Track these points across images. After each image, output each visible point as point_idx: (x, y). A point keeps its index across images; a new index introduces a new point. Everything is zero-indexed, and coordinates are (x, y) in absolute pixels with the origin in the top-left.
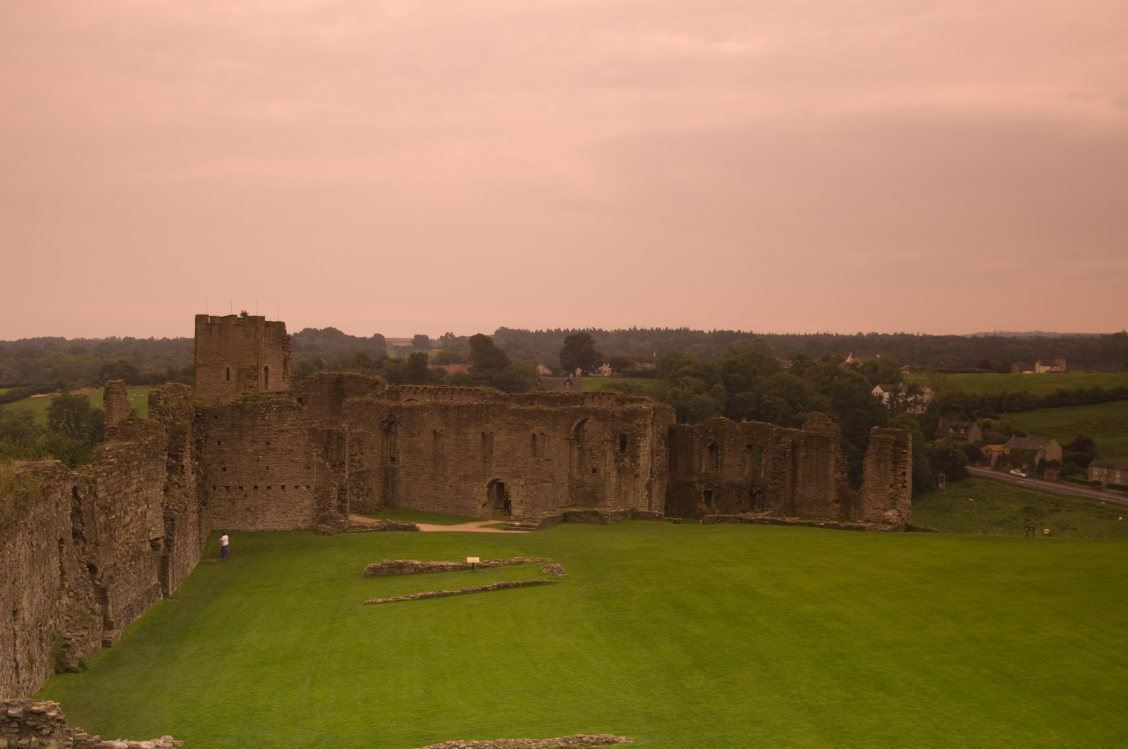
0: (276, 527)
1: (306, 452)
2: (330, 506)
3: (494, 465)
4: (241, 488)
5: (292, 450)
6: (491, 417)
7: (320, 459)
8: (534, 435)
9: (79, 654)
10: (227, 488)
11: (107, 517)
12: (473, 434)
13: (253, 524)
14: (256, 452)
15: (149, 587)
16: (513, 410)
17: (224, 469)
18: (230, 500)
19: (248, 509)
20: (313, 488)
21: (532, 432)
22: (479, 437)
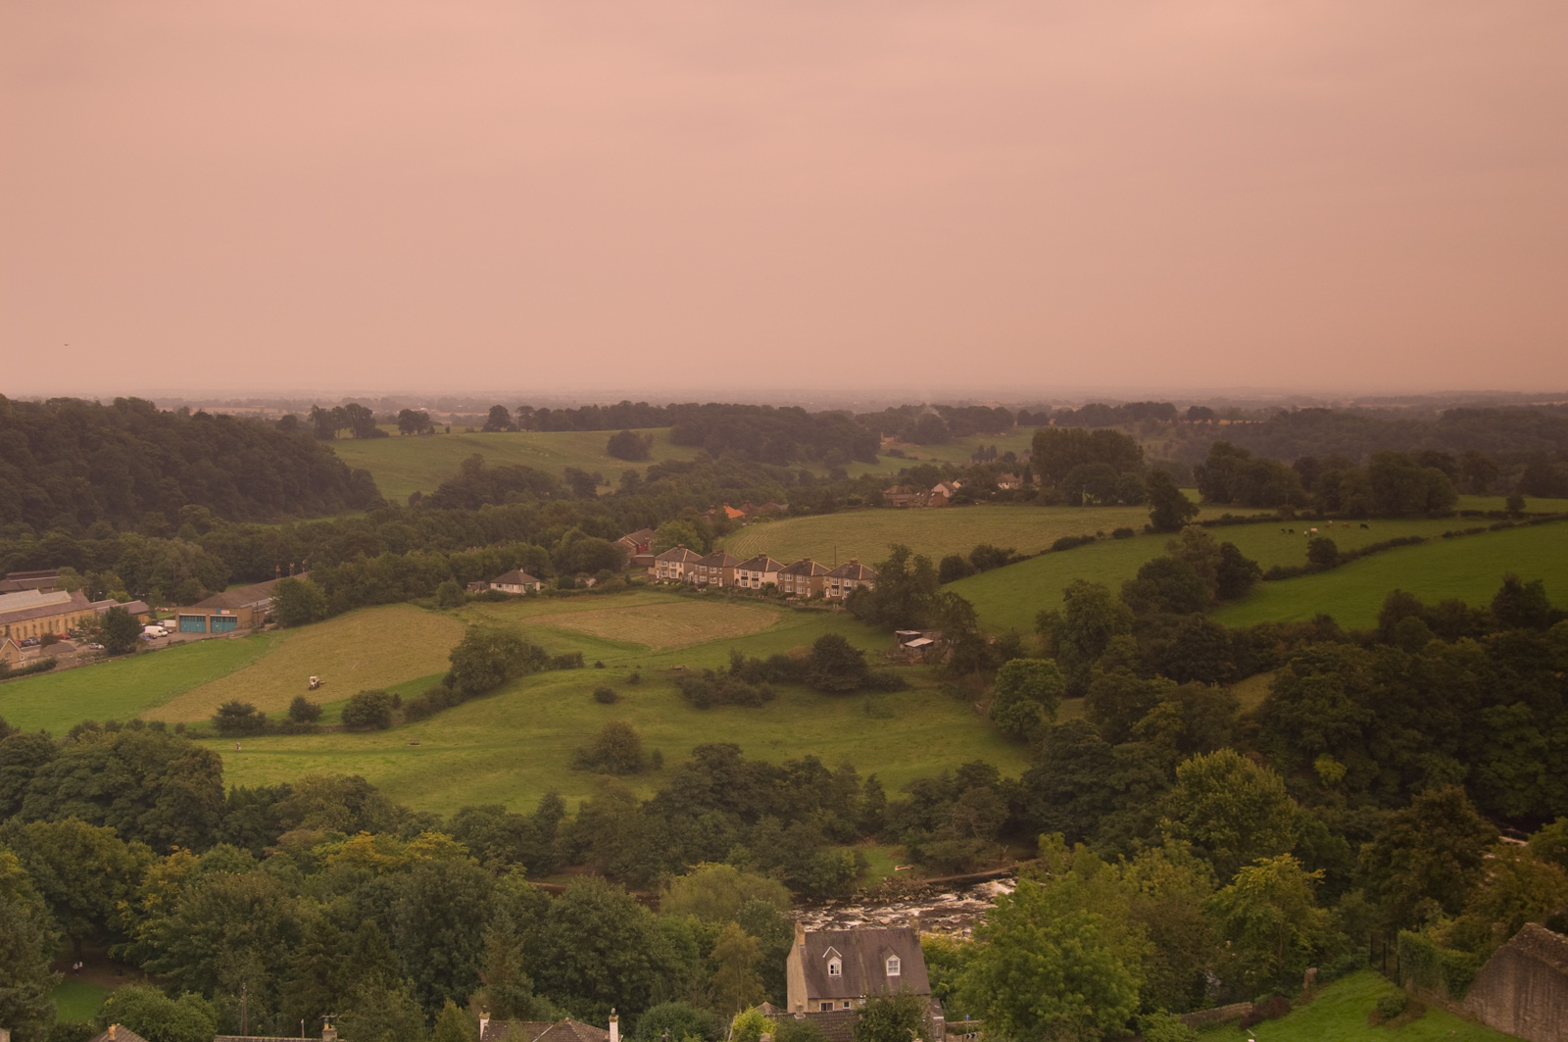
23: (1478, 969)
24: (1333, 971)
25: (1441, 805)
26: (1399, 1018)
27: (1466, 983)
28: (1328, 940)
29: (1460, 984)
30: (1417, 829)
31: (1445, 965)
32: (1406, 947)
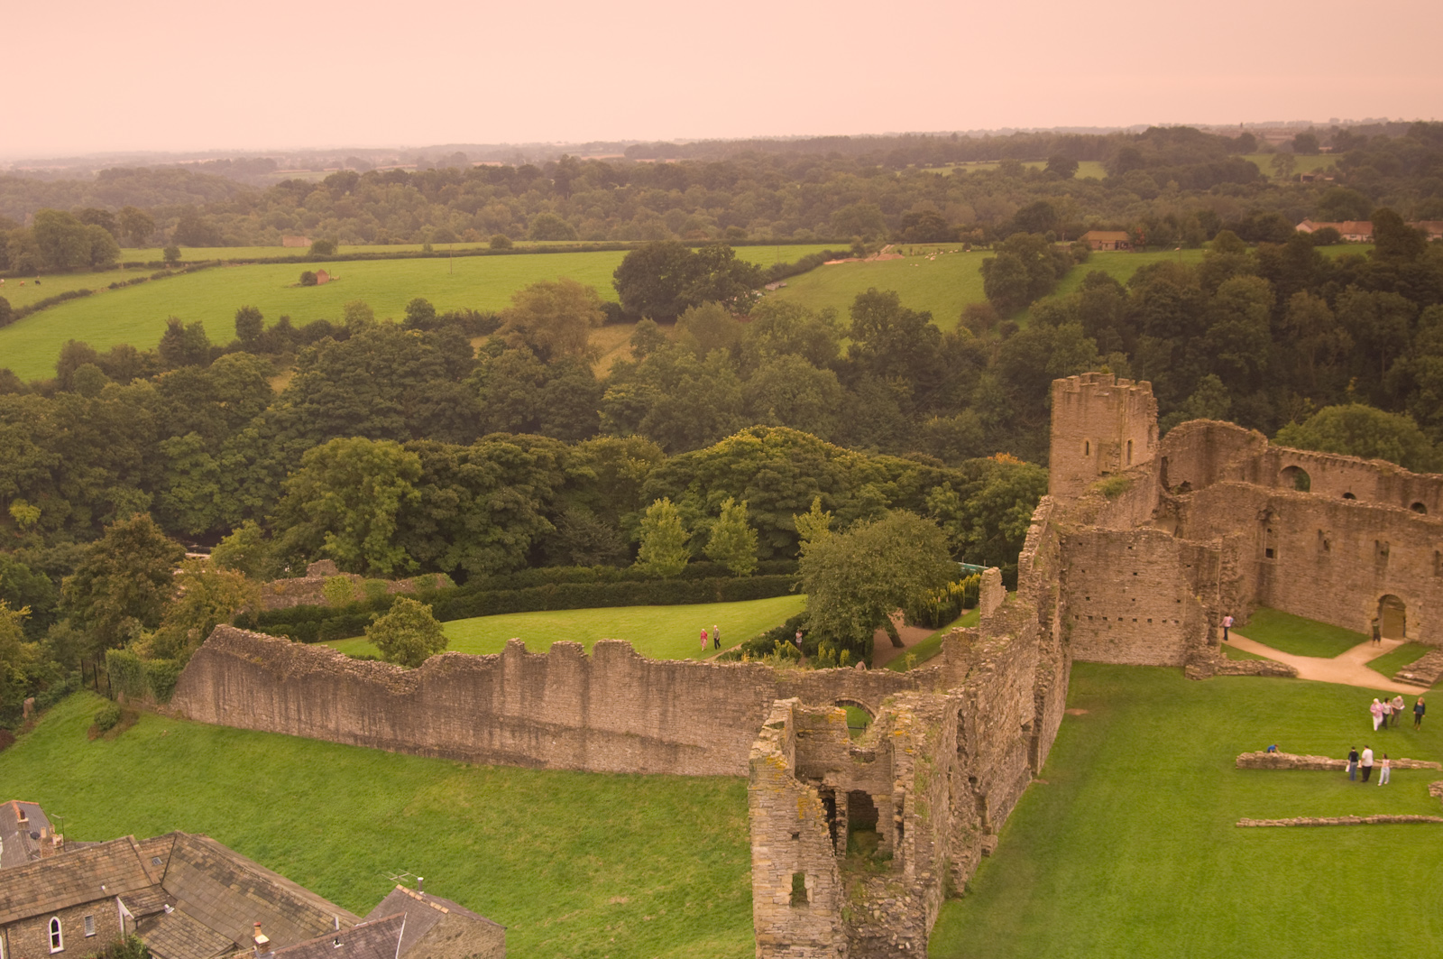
0: (1141, 661)
1: (1176, 586)
2: (1200, 644)
3: (1388, 578)
4: (1105, 618)
5: (1159, 583)
6: (1387, 525)
7: (1191, 593)
8: (1437, 553)
9: (965, 878)
10: (1090, 618)
11: (986, 725)
12: (1365, 542)
13: (1117, 656)
14: (1122, 583)
15: (1020, 774)
16: (1413, 521)
17: (1088, 598)
18: (1093, 631)
19: (1112, 641)
20: (1182, 623)
21: (1435, 548)
22: (1372, 545)
23: (180, 672)
24: (50, 697)
25: (131, 533)
26: (116, 729)
27: (171, 686)
28: (42, 670)
29: (166, 688)
30: (112, 556)
31: (151, 674)
32: (114, 664)
